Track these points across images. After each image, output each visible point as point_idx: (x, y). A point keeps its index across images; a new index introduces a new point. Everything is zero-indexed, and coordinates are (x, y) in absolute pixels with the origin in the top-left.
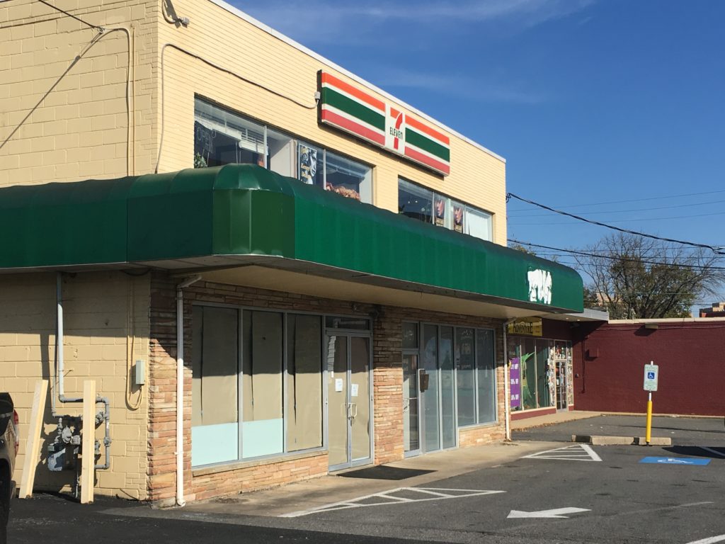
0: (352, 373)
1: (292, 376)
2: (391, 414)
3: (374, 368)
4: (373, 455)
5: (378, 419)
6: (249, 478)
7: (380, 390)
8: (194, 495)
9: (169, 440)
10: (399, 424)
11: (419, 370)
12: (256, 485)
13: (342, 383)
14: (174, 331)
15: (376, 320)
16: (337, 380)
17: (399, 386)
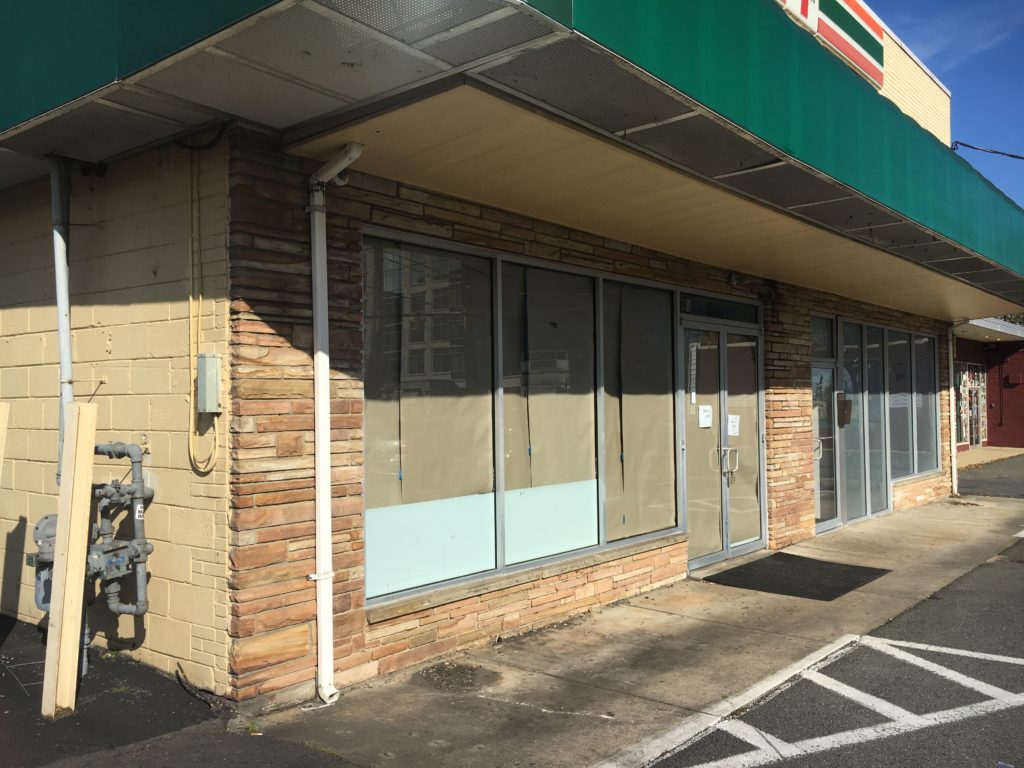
0: (729, 394)
1: (617, 400)
2: (794, 464)
3: (767, 388)
4: (766, 533)
5: (773, 474)
6: (519, 606)
7: (776, 425)
8: (375, 664)
9: (293, 546)
10: (808, 480)
11: (836, 393)
12: (536, 617)
13: (710, 413)
14: (302, 286)
15: (770, 307)
16: (701, 408)
17: (807, 418)
